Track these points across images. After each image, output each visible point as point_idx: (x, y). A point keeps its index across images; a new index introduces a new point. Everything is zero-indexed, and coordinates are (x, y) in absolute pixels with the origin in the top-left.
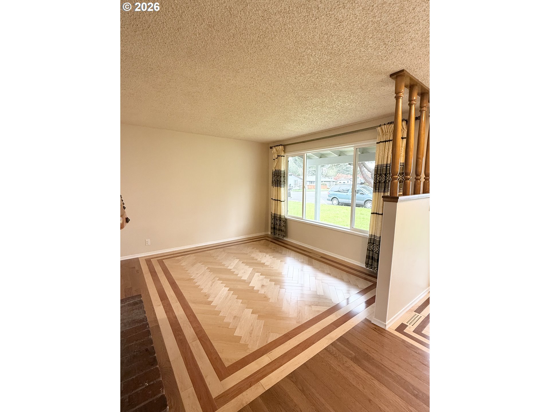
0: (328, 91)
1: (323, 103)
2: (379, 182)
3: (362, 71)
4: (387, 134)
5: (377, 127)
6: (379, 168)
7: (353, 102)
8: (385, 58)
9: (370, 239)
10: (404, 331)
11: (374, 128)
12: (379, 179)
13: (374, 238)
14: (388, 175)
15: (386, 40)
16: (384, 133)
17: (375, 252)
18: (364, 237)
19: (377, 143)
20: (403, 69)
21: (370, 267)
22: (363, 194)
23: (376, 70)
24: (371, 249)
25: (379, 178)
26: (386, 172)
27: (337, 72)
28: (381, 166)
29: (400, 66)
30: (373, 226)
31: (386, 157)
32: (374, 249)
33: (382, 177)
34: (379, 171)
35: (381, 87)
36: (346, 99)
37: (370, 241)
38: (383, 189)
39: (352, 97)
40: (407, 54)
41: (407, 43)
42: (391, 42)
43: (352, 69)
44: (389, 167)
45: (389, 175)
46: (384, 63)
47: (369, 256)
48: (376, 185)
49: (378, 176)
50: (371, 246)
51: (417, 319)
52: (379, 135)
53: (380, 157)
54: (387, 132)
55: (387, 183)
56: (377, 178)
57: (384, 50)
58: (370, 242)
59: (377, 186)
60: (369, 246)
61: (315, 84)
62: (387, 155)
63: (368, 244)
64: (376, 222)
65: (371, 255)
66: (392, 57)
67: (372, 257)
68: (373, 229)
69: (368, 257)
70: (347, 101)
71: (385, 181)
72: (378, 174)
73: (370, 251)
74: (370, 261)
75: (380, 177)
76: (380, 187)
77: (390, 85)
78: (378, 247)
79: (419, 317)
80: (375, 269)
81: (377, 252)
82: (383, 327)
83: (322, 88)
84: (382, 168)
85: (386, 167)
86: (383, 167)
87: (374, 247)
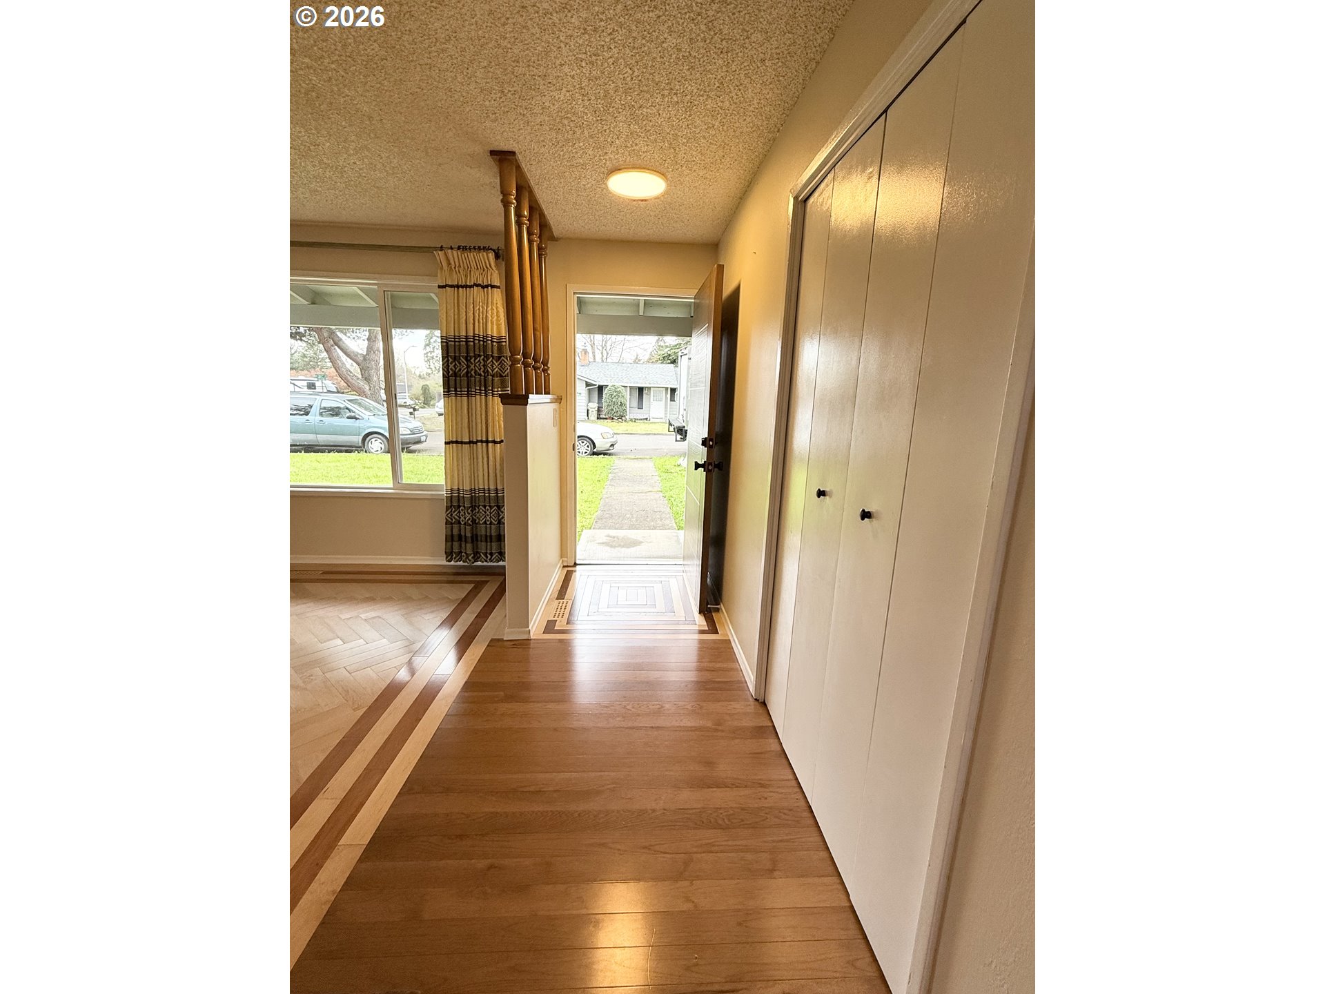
0: (343, 123)
1: (312, 147)
2: (455, 374)
3: (441, 119)
4: (459, 272)
5: (436, 249)
6: (450, 343)
7: (393, 174)
8: (494, 116)
9: (450, 499)
10: (555, 628)
11: (429, 250)
12: (454, 369)
13: (458, 496)
14: (472, 360)
15: (507, 88)
16: (453, 267)
17: (465, 524)
18: (433, 500)
19: (439, 287)
20: (514, 150)
21: (457, 558)
22: (356, 419)
23: (470, 130)
24: (454, 520)
25: (454, 364)
26: (467, 352)
27: (387, 93)
28: (454, 338)
29: (511, 142)
30: (452, 471)
31: (464, 322)
32: (462, 518)
33: (460, 364)
34: (452, 350)
35: (465, 167)
36: (381, 161)
37: (449, 503)
38: (466, 389)
39: (396, 161)
40: (529, 128)
41: (535, 111)
42: (512, 95)
43: (422, 104)
44: (472, 344)
45: (475, 361)
46: (488, 124)
47: (452, 536)
48: (448, 380)
49: (451, 360)
50: (454, 512)
51: (563, 607)
52: (442, 268)
53: (449, 319)
54: (460, 266)
55: (471, 376)
56: (448, 365)
57: (496, 102)
58: (451, 507)
59: (452, 383)
60: (449, 515)
61: (313, 91)
62: (465, 317)
63: (447, 511)
64: (458, 461)
65: (455, 532)
66: (505, 121)
67: (460, 536)
68: (452, 476)
69: (450, 538)
70: (379, 166)
71: (467, 372)
72: (451, 356)
73: (452, 524)
74: (456, 544)
75: (456, 364)
76: (458, 385)
77: (482, 169)
78: (469, 511)
79: (565, 604)
80: (470, 558)
81: (469, 522)
82: (525, 637)
83: (330, 110)
84: (457, 343)
85: (467, 342)
86: (459, 342)
87: (462, 513)
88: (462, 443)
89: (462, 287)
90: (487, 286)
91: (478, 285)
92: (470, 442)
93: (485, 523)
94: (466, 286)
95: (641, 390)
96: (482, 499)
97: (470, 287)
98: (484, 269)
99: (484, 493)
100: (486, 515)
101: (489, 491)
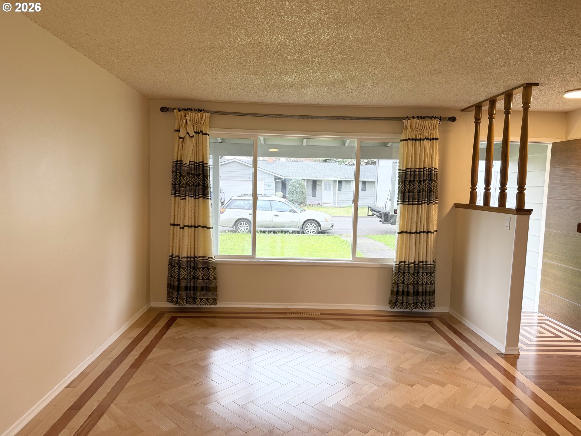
2: (410, 191)
4: (417, 131)
5: (404, 119)
6: (407, 173)
9: (398, 268)
11: (400, 119)
13: (404, 266)
14: (422, 183)
16: (413, 129)
17: (409, 284)
24: (400, 281)
26: (419, 178)
30: (402, 250)
31: (418, 160)
33: (413, 185)
34: (408, 176)
37: (397, 270)
38: (417, 200)
44: (423, 173)
48: (404, 195)
50: (401, 276)
52: (407, 129)
53: (409, 158)
54: (418, 128)
56: (405, 186)
58: (399, 273)
62: (419, 158)
64: (406, 244)
65: (400, 289)
67: (403, 291)
68: (401, 253)
69: (396, 293)
73: (398, 283)
76: (411, 198)
78: (413, 275)
82: (517, 353)
84: (412, 173)
86: (415, 172)
87: (406, 277)
88: (410, 233)
89: (419, 140)
90: (433, 139)
91: (427, 139)
92: (416, 233)
93: (422, 284)
94: (420, 139)
95: (315, 182)
96: (422, 268)
97: (423, 140)
98: (431, 129)
99: (423, 264)
100: (423, 278)
101: (426, 263)
